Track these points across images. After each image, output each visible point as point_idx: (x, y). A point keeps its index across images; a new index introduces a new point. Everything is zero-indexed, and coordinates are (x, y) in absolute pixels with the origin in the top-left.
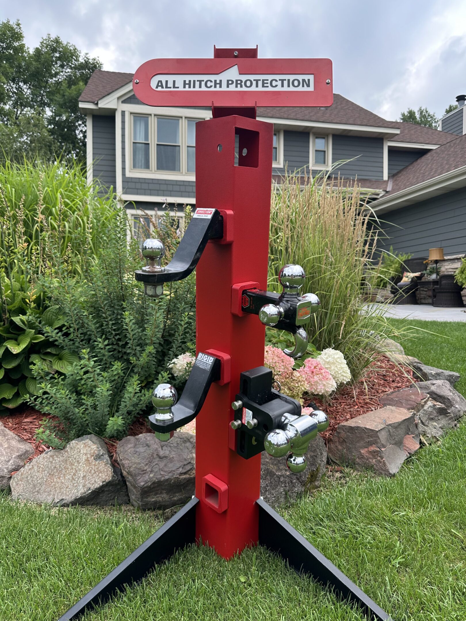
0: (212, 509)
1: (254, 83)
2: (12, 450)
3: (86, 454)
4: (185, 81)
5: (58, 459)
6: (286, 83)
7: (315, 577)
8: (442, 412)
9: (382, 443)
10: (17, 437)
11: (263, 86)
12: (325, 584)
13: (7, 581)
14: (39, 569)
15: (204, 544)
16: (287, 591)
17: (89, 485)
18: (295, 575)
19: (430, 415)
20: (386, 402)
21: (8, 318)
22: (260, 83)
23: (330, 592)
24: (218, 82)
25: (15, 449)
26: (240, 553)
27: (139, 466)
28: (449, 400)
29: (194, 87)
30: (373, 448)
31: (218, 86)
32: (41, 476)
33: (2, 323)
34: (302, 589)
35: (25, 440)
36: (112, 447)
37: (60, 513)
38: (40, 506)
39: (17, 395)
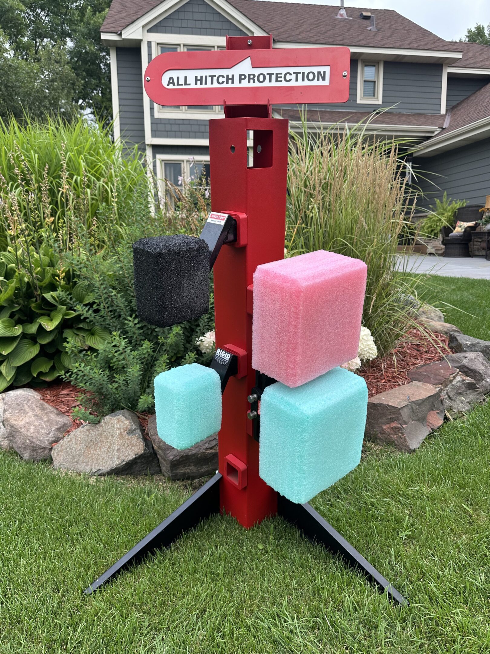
0: (233, 486)
2: (51, 423)
3: (119, 429)
4: (196, 77)
5: (95, 432)
6: (300, 76)
7: (326, 547)
8: (471, 387)
9: (404, 419)
10: (55, 411)
12: (335, 553)
13: (53, 544)
14: (80, 533)
15: (227, 513)
16: (300, 559)
17: (123, 458)
18: (310, 545)
19: (459, 389)
20: (414, 376)
21: (39, 295)
23: (339, 560)
24: (230, 77)
25: (54, 423)
26: (260, 523)
28: (480, 373)
29: (206, 83)
30: (394, 425)
31: (230, 81)
32: (79, 448)
33: (34, 299)
34: (313, 557)
35: (61, 413)
36: (144, 421)
37: (97, 482)
38: (79, 475)
39: (53, 368)
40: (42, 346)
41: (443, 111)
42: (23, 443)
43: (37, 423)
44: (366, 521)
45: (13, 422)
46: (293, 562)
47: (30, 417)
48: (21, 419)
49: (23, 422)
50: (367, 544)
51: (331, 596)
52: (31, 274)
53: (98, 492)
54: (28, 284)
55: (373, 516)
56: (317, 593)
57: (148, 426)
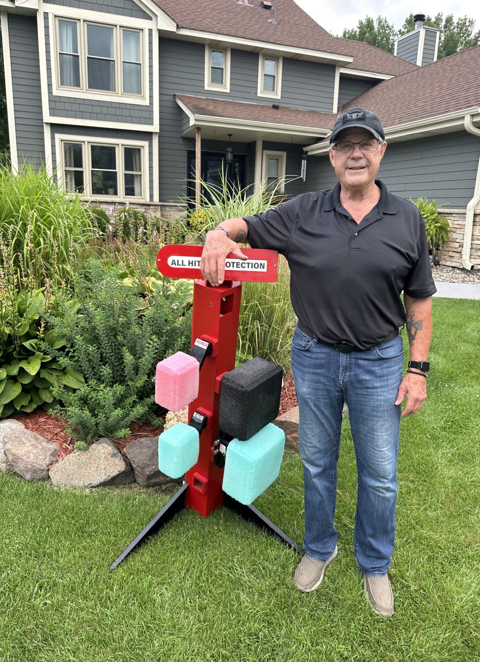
0: (198, 492)
2: (45, 450)
3: (104, 453)
4: (189, 261)
5: (84, 457)
6: (250, 265)
7: (256, 524)
10: (45, 439)
12: (262, 528)
15: (190, 508)
16: (241, 533)
17: (109, 474)
18: (246, 524)
21: (19, 344)
23: (265, 531)
25: (47, 449)
26: (213, 513)
29: (195, 265)
30: (294, 435)
32: (72, 469)
33: (13, 346)
34: (249, 531)
35: (50, 440)
36: (119, 445)
37: (91, 493)
38: (75, 488)
39: (31, 401)
40: (22, 385)
41: (335, 111)
42: (25, 467)
43: (34, 451)
44: (279, 505)
45: (14, 451)
46: (236, 536)
47: (27, 447)
48: (21, 449)
49: (23, 452)
51: (261, 552)
52: (13, 328)
53: (95, 500)
54: (9, 336)
55: (283, 501)
56: (253, 552)
57: (125, 449)
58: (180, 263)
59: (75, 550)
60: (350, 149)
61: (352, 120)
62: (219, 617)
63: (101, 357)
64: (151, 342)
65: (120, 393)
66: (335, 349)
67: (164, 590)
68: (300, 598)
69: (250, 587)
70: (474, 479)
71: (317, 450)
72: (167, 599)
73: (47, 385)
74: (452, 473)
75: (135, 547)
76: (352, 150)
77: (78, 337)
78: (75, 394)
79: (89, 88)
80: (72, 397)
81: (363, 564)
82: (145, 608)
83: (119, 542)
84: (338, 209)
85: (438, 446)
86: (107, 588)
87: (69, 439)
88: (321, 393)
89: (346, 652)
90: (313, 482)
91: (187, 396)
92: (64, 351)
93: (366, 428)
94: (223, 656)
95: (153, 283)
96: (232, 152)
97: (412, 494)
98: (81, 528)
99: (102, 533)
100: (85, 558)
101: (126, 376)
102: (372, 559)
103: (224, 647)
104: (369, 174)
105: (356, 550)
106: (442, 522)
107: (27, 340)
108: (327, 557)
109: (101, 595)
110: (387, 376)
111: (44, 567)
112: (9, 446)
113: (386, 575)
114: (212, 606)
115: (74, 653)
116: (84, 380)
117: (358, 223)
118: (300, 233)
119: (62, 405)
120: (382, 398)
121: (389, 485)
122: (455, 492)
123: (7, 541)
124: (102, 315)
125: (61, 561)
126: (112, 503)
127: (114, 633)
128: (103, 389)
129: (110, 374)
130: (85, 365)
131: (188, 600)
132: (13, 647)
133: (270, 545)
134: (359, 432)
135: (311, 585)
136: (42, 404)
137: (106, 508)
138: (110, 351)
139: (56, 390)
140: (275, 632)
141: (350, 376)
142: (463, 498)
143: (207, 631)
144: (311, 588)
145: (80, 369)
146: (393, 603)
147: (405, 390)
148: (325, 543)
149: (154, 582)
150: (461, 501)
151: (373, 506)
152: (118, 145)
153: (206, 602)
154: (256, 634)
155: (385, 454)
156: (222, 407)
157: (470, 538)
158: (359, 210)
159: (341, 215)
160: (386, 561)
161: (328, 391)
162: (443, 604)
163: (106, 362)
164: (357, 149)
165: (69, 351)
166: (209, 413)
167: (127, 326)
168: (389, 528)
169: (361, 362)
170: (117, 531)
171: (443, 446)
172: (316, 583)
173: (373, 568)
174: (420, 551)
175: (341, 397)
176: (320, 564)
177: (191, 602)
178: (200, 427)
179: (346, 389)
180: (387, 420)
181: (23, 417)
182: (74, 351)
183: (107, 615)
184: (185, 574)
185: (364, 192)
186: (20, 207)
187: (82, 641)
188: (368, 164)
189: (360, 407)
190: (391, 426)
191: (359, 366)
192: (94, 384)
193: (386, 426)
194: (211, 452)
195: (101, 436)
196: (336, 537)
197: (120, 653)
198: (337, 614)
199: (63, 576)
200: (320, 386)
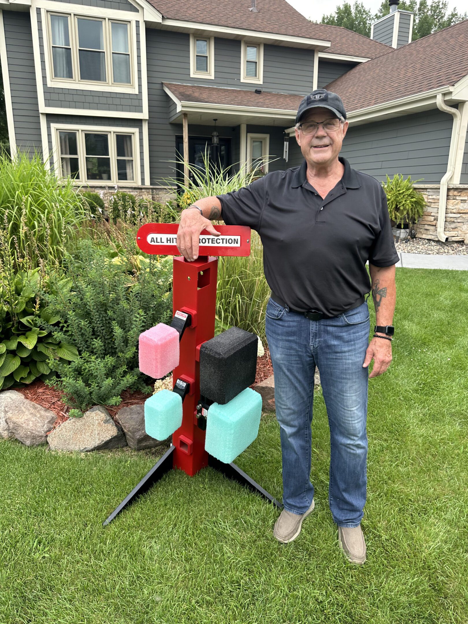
0: (184, 453)
1: (207, 240)
2: (43, 418)
3: (98, 420)
4: (167, 238)
5: (79, 423)
6: (225, 241)
7: (239, 482)
10: (43, 408)
11: (212, 243)
12: (244, 485)
15: (178, 468)
16: (225, 490)
17: (102, 439)
18: (229, 482)
21: (16, 320)
22: (210, 241)
23: (247, 488)
25: (45, 417)
26: (199, 472)
27: (135, 427)
29: (173, 242)
32: (68, 435)
33: (11, 323)
34: (232, 488)
35: (47, 409)
36: (111, 412)
37: (86, 456)
38: (72, 453)
39: (30, 373)
40: (21, 358)
42: (25, 434)
43: (33, 419)
44: (260, 464)
45: (14, 419)
46: (220, 493)
47: (27, 416)
48: (21, 417)
49: (23, 420)
50: (261, 477)
51: (243, 508)
52: (11, 306)
53: (89, 463)
54: (8, 313)
55: (264, 460)
56: (236, 507)
57: (117, 416)
58: (159, 240)
59: (71, 509)
60: (315, 128)
61: (314, 101)
62: (203, 567)
63: (93, 331)
64: (138, 316)
65: (111, 364)
66: (305, 317)
67: (153, 543)
68: (279, 549)
69: (233, 540)
70: (443, 436)
71: (292, 412)
72: (156, 551)
73: (44, 358)
74: (423, 431)
75: (126, 505)
76: (316, 129)
77: (70, 313)
78: (70, 366)
79: (81, 79)
80: (67, 368)
81: (338, 517)
82: (136, 559)
83: (112, 501)
84: (306, 186)
85: (410, 407)
86: (101, 542)
87: (66, 407)
88: (293, 358)
89: (320, 597)
90: (289, 441)
91: (168, 364)
92: (59, 326)
93: (336, 390)
94: (207, 602)
95: (141, 261)
96: (218, 136)
97: (385, 452)
98: (76, 488)
99: (96, 493)
100: (80, 515)
101: (116, 348)
102: (346, 511)
103: (208, 594)
104: (332, 151)
105: (331, 504)
106: (413, 476)
107: (24, 317)
108: (304, 510)
109: (96, 549)
110: (354, 341)
111: (42, 524)
112: (9, 415)
113: (359, 526)
114: (197, 557)
115: (71, 601)
116: (77, 353)
117: (324, 198)
118: (270, 209)
119: (58, 376)
120: (350, 361)
121: (359, 442)
122: (425, 449)
123: (9, 501)
124: (92, 291)
125: (59, 518)
126: (105, 465)
127: (107, 582)
128: (94, 360)
129: (101, 346)
130: (78, 339)
131: (175, 552)
132: (15, 597)
133: (252, 501)
134: (330, 394)
135: (289, 537)
136: (41, 376)
137: (100, 470)
138: (101, 325)
139: (51, 362)
140: (256, 580)
141: (320, 342)
142: (433, 455)
143: (192, 580)
144: (289, 539)
145: (74, 342)
146: (365, 552)
147: (372, 353)
148: (302, 498)
149: (144, 536)
150: (430, 457)
151: (345, 463)
152: (110, 132)
153: (191, 553)
154: (237, 582)
155: (354, 413)
156: (201, 374)
157: (438, 491)
158: (324, 186)
159: (307, 190)
160: (358, 513)
161: (300, 356)
162: (412, 552)
163: (99, 336)
164: (321, 128)
165: (63, 326)
166: (191, 380)
167: (116, 301)
168: (361, 483)
169: (330, 329)
170: (110, 490)
171: (415, 407)
172: (294, 534)
173: (347, 520)
174: (391, 504)
175: (312, 361)
176: (298, 517)
177: (178, 554)
178: (183, 393)
179: (317, 355)
180: (355, 382)
181: (23, 388)
182: (68, 326)
183: (101, 567)
184: (173, 529)
185: (329, 169)
186: (15, 193)
187: (77, 591)
188: (332, 142)
189: (329, 370)
190: (359, 387)
191: (328, 332)
192: (87, 356)
193: (354, 388)
194: (194, 416)
195: (94, 404)
196: (313, 492)
197: (113, 601)
198: (313, 563)
199: (60, 532)
200: (293, 352)
